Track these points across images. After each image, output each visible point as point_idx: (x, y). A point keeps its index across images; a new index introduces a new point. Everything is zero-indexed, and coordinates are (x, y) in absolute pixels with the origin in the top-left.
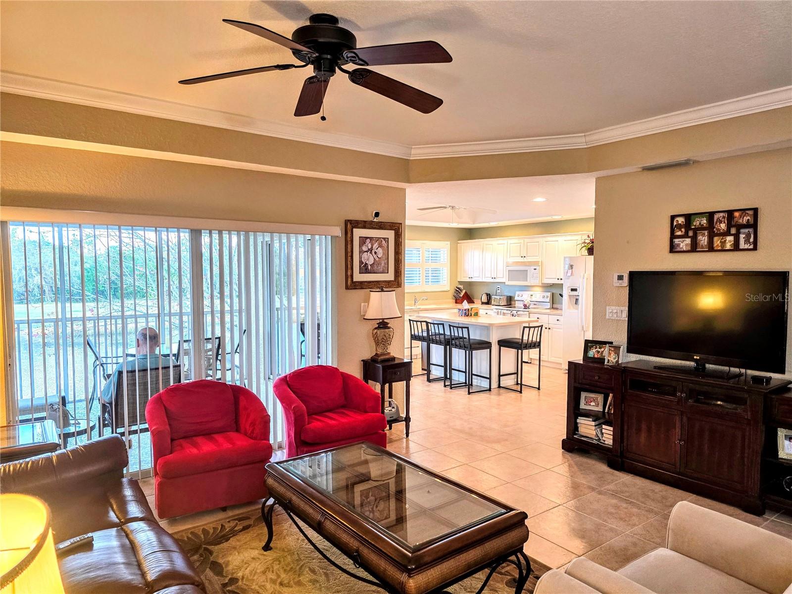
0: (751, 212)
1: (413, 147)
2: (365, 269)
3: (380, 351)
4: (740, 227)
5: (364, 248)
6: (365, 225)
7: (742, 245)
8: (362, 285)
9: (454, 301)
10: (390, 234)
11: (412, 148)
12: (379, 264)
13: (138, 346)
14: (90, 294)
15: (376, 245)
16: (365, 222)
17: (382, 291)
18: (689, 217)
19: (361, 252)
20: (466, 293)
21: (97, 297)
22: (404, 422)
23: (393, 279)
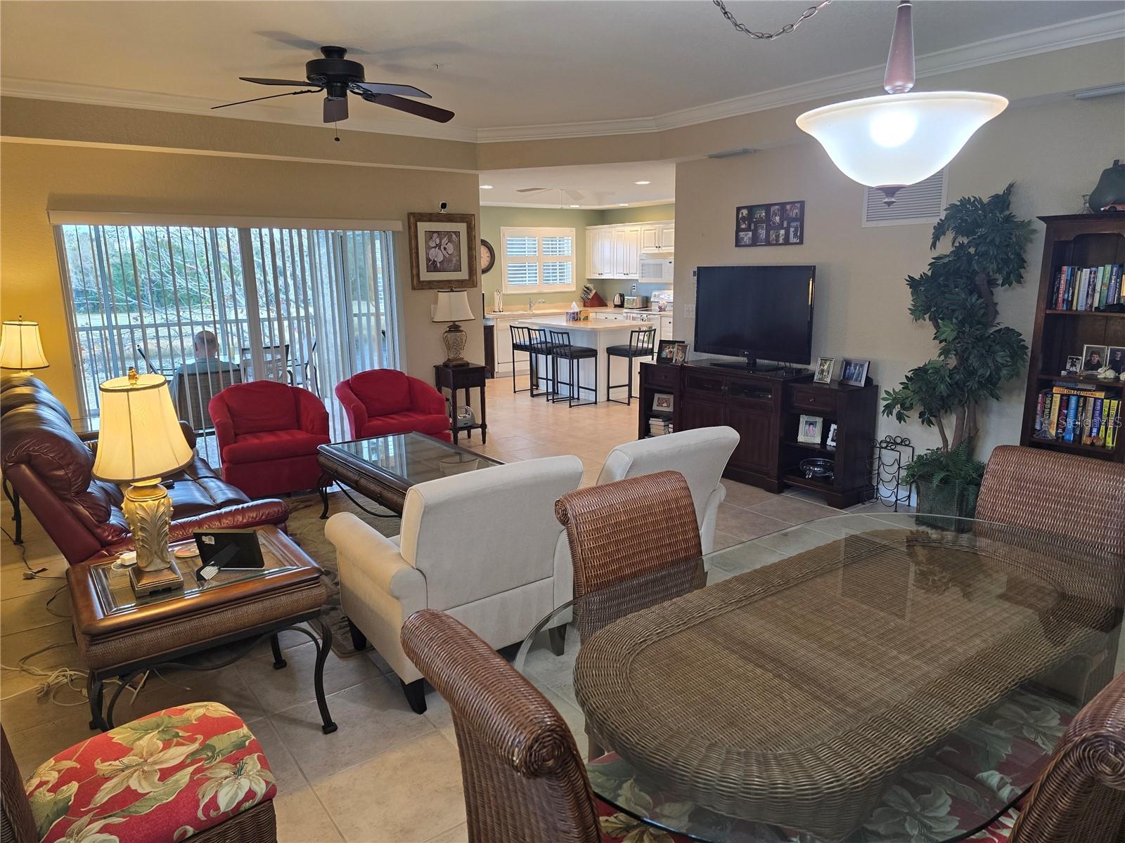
0: (798, 205)
1: (479, 129)
2: (433, 266)
3: (452, 356)
4: (791, 220)
5: (432, 244)
6: (431, 217)
7: (792, 240)
8: (431, 285)
9: (582, 304)
10: (462, 227)
11: (477, 131)
12: (450, 261)
13: (197, 350)
14: (131, 299)
15: (445, 240)
16: (431, 214)
17: (452, 291)
18: (751, 209)
19: (428, 248)
20: (596, 293)
21: (139, 303)
22: (480, 429)
23: (467, 278)
